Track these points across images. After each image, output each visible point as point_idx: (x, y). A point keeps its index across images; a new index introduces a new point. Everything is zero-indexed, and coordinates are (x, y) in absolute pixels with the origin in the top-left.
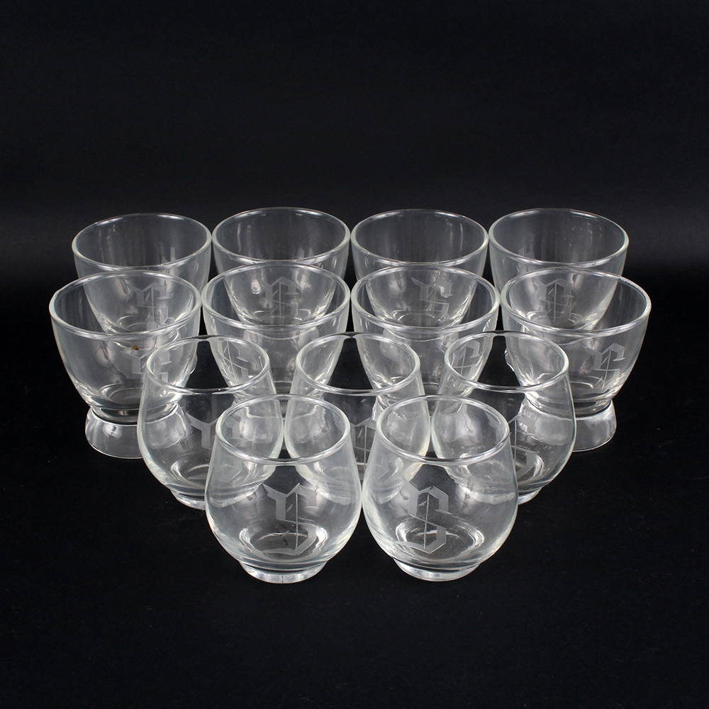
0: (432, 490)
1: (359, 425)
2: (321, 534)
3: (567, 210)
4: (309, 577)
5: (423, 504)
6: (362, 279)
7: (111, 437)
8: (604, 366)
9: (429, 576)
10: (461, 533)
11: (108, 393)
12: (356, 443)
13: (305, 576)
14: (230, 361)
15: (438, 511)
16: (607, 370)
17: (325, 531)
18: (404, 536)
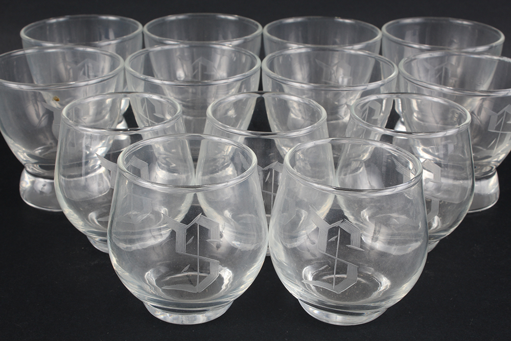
0: (343, 224)
1: (266, 168)
2: (227, 274)
3: (446, 18)
4: (213, 318)
5: (333, 239)
6: (270, 55)
7: (42, 193)
8: (498, 128)
9: (337, 319)
10: (368, 278)
11: (40, 153)
12: (264, 188)
13: (208, 317)
14: (148, 119)
15: (349, 246)
16: (500, 132)
17: (230, 271)
18: (310, 278)
